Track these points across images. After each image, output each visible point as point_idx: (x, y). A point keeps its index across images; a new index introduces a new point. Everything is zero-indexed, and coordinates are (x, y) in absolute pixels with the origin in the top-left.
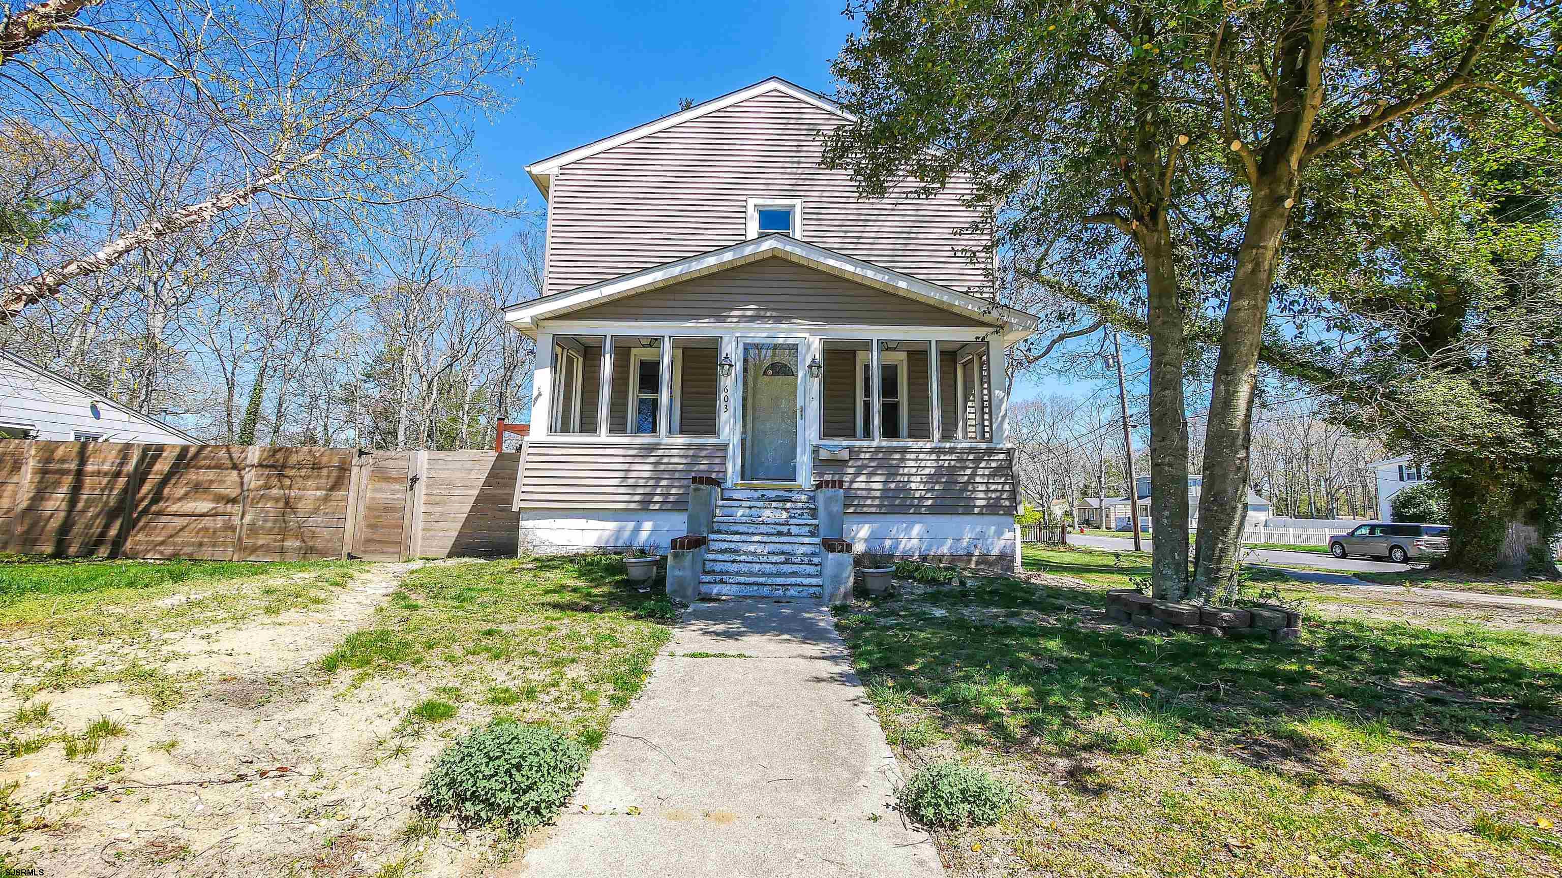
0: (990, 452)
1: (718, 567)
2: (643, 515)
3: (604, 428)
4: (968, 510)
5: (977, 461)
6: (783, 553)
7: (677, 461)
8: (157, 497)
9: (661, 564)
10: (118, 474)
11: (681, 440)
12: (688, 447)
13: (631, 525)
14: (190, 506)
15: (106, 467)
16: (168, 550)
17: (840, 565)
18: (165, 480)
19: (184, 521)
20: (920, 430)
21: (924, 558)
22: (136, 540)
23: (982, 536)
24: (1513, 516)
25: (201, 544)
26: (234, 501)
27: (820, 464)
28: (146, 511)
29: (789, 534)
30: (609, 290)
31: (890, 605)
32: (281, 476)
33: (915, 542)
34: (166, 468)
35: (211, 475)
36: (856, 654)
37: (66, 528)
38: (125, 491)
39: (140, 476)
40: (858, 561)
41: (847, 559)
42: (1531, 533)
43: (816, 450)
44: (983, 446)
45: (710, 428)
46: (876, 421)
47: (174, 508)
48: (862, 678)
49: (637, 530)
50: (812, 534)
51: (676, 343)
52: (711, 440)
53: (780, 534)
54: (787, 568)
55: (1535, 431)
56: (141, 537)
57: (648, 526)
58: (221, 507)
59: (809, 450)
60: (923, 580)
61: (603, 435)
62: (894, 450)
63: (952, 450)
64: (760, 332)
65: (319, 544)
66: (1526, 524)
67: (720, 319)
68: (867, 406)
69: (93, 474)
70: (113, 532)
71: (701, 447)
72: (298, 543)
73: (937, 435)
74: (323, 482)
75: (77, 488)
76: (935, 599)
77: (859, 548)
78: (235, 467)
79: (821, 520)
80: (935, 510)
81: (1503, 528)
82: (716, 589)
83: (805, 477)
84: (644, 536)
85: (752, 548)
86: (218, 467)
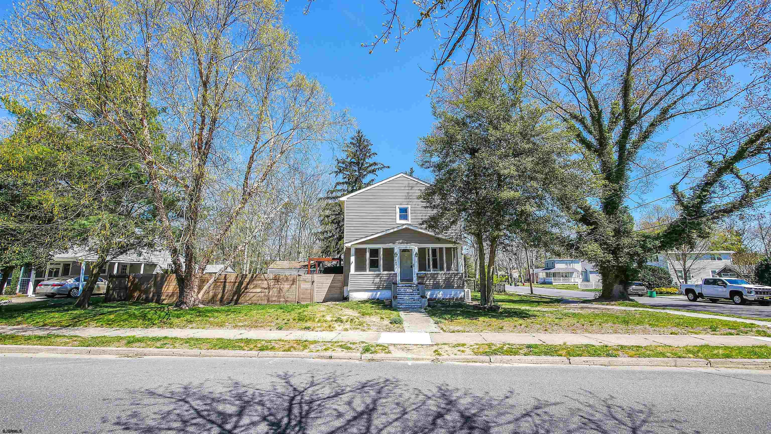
0: (458, 274)
1: (400, 302)
2: (377, 291)
3: (368, 270)
4: (453, 287)
5: (455, 276)
6: (412, 299)
7: (385, 278)
8: (246, 288)
9: (391, 302)
10: (236, 282)
11: (386, 272)
12: (387, 274)
13: (375, 293)
14: (255, 290)
15: (232, 281)
16: (250, 302)
17: (425, 301)
18: (248, 284)
19: (254, 294)
20: (442, 269)
21: (443, 299)
22: (241, 300)
23: (456, 294)
24: (615, 282)
25: (258, 300)
26: (266, 289)
27: (419, 277)
28: (244, 291)
29: (413, 295)
30: (368, 238)
31: (434, 308)
32: (278, 282)
33: (441, 295)
34: (248, 280)
35: (260, 282)
36: (429, 314)
37: (222, 297)
38: (238, 286)
39: (241, 283)
40: (429, 300)
41: (427, 300)
42: (621, 288)
43: (417, 274)
44: (456, 272)
45: (393, 270)
46: (431, 263)
47: (251, 291)
48: (430, 316)
49: (376, 294)
50: (418, 295)
51: (384, 249)
52: (393, 272)
53: (411, 295)
54: (414, 302)
55: (616, 259)
56: (243, 298)
57: (379, 293)
58: (263, 290)
59: (416, 275)
60: (442, 304)
61: (368, 272)
62: (435, 274)
63: (449, 273)
64: (403, 246)
65: (289, 299)
66: (619, 284)
67: (394, 243)
68: (429, 259)
69: (229, 282)
70: (235, 298)
71: (390, 274)
72: (284, 299)
73: (445, 270)
74: (289, 283)
75: (224, 287)
76: (443, 307)
77: (428, 297)
78: (266, 280)
79: (420, 291)
80: (445, 288)
81: (613, 286)
82: (400, 307)
83: (415, 281)
84: (378, 295)
85: (406, 298)
86: (262, 280)
